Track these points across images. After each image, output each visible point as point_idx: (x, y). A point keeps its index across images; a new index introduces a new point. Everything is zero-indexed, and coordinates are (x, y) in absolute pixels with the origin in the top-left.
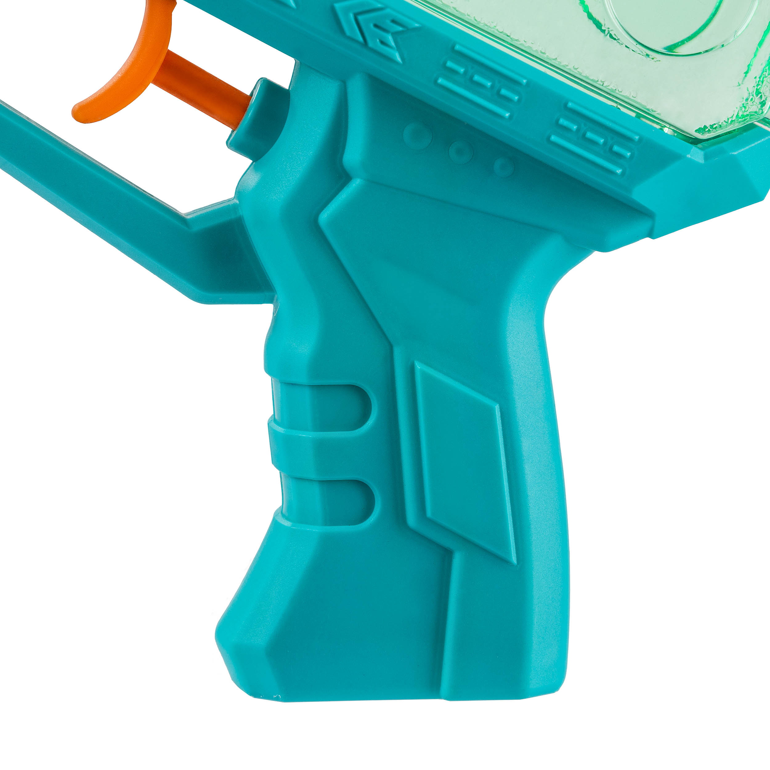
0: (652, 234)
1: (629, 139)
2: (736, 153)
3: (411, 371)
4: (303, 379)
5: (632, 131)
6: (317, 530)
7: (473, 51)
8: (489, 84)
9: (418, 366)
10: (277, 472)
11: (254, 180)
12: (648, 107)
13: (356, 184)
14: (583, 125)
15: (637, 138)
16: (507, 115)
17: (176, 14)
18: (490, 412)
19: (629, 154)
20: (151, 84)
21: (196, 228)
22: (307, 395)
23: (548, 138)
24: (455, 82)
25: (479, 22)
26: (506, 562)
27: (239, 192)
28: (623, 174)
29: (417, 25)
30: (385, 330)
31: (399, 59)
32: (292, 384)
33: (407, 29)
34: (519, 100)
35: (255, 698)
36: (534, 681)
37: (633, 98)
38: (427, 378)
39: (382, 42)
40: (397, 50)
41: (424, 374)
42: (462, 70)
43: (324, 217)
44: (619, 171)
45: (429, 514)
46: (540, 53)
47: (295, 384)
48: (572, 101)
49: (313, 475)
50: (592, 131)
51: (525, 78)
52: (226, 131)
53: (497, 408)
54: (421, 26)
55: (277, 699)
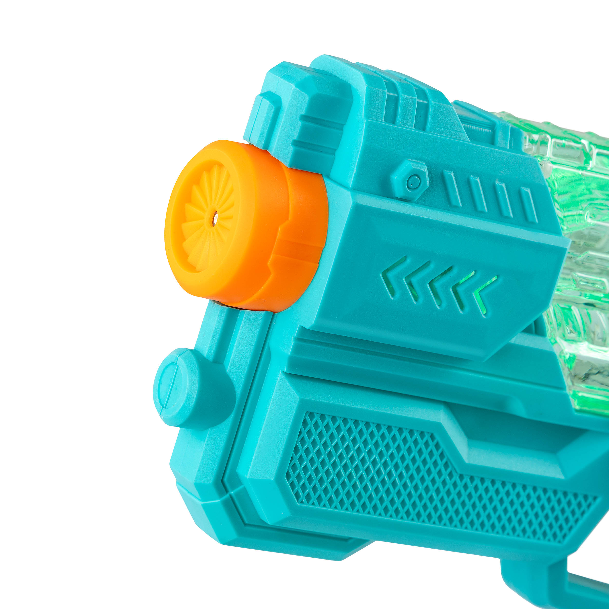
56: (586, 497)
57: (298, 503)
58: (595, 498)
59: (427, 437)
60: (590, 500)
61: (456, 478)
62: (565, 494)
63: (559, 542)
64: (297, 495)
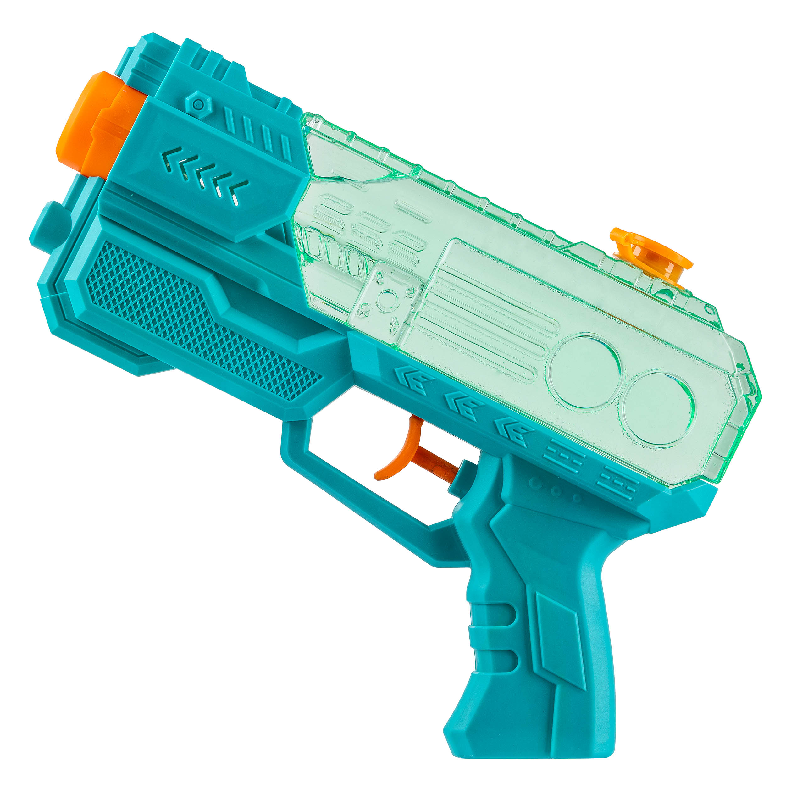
0: (649, 531)
1: (635, 483)
2: (688, 491)
3: (535, 596)
4: (483, 601)
5: (636, 480)
6: (490, 674)
7: (560, 442)
8: (568, 457)
9: (538, 594)
10: (473, 649)
11: (461, 506)
12: (645, 469)
13: (507, 507)
14: (613, 477)
15: (638, 483)
16: (577, 472)
17: (423, 428)
18: (573, 616)
19: (635, 490)
20: (411, 462)
21: (432, 530)
22: (485, 609)
23: (596, 483)
24: (552, 456)
25: (564, 429)
26: (581, 690)
27: (454, 514)
28: (632, 500)
29: (533, 430)
30: (522, 576)
31: (525, 446)
32: (478, 604)
33: (529, 432)
34: (582, 465)
35: (462, 758)
36: (596, 750)
37: (637, 465)
38: (541, 599)
39: (517, 438)
40: (524, 441)
41: (540, 597)
42: (555, 451)
43: (492, 523)
44: (630, 498)
45: (544, 666)
46: (593, 443)
47: (479, 604)
48: (607, 466)
49: (488, 648)
50: (617, 479)
51: (585, 454)
52: (447, 485)
53: (576, 615)
54: (535, 430)
55: (471, 758)
56: (313, 373)
57: (93, 303)
58: (320, 377)
59: (193, 288)
60: (316, 376)
61: (212, 325)
62: (297, 365)
63: (288, 399)
64: (93, 298)
